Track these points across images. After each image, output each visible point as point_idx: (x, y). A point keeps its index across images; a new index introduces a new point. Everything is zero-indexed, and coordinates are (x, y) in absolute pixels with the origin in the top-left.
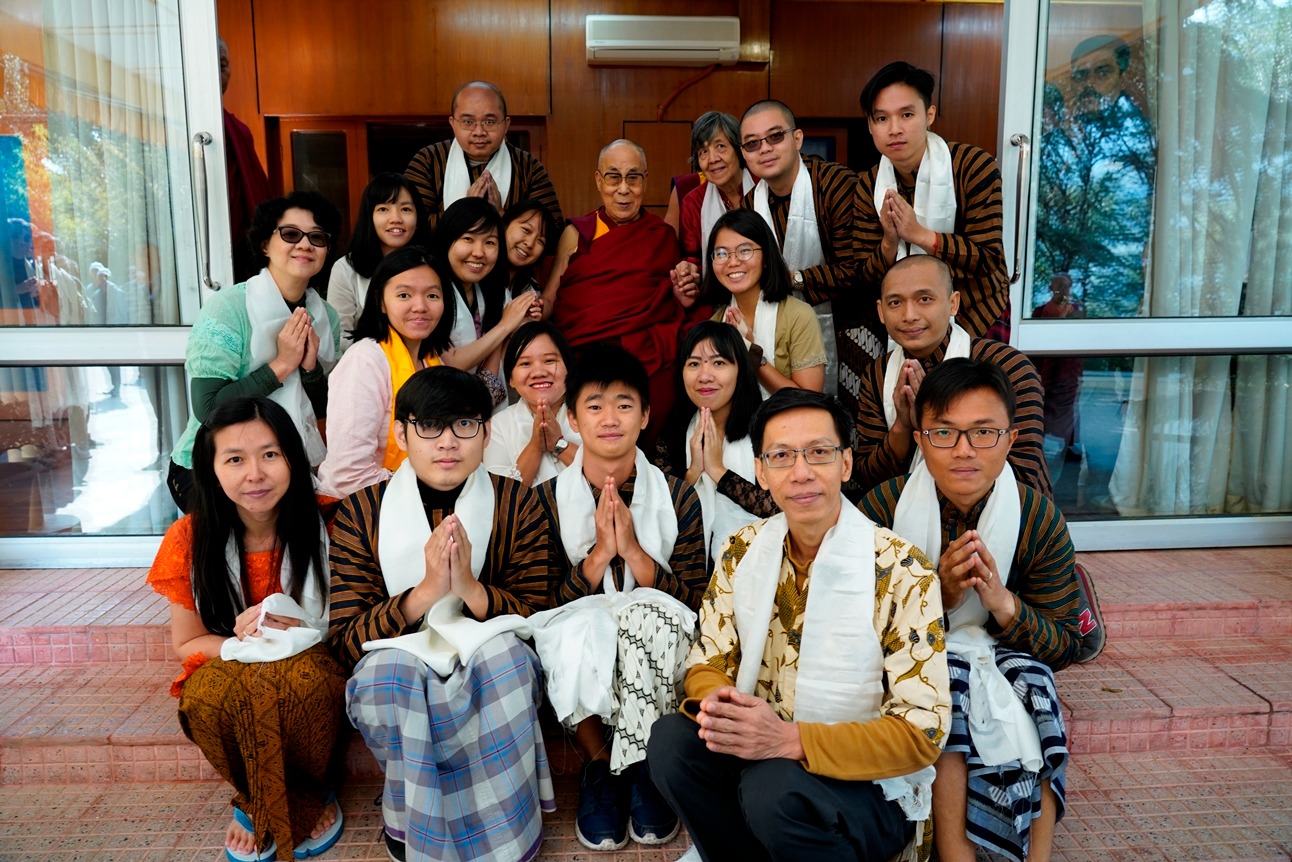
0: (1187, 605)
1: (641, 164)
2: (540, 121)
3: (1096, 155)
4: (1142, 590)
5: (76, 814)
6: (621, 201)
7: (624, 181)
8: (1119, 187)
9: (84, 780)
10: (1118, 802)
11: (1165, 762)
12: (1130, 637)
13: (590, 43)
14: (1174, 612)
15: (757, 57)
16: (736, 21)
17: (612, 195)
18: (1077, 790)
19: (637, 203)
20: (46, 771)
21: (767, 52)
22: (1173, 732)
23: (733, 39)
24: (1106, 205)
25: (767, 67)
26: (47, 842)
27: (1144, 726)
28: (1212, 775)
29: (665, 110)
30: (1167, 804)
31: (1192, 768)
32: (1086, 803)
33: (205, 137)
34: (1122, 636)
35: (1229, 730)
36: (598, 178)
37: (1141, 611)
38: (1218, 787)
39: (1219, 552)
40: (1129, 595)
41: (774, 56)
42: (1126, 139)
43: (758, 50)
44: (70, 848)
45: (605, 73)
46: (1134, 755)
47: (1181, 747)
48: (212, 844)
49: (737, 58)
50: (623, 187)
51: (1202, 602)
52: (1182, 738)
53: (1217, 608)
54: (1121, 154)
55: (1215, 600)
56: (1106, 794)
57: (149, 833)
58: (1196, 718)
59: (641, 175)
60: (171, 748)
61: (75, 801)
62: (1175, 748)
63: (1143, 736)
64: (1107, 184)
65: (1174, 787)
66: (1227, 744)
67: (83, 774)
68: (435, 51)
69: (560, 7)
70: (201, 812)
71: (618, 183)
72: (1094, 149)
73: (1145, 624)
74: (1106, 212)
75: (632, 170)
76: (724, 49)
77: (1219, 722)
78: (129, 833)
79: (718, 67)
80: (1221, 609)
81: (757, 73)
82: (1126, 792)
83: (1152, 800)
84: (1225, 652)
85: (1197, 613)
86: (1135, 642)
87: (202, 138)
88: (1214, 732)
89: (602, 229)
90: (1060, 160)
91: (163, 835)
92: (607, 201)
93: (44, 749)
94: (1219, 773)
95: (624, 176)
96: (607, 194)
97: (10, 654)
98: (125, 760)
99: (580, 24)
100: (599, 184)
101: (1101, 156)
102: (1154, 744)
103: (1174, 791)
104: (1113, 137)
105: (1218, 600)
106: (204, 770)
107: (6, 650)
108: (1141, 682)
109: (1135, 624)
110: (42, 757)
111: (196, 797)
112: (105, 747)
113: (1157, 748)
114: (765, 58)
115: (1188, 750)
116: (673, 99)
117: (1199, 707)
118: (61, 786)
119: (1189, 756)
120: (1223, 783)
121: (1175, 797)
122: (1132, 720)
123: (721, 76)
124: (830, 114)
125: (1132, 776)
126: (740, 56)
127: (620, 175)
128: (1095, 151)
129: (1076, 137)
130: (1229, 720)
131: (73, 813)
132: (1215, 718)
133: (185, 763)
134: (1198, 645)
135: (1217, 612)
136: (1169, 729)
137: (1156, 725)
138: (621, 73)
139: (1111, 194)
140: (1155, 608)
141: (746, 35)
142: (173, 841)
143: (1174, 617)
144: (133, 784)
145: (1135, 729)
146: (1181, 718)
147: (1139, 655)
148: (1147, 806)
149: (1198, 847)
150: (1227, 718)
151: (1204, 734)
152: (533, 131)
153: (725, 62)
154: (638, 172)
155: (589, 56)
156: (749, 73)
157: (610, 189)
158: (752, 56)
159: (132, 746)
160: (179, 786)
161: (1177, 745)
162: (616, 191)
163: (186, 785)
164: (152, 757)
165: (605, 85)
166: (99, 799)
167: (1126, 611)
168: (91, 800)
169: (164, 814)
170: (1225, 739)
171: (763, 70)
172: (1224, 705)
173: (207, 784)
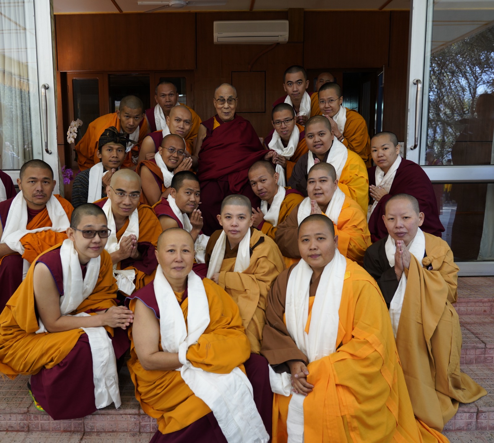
1: (234, 94)
4: (477, 293)
6: (225, 112)
7: (226, 102)
11: (482, 368)
12: (470, 314)
13: (215, 34)
14: (492, 303)
16: (287, 22)
17: (221, 109)
19: (233, 112)
21: (302, 37)
22: (486, 355)
23: (285, 31)
27: (472, 352)
29: (252, 66)
33: (47, 86)
34: (466, 314)
36: (215, 101)
37: (475, 302)
40: (471, 295)
46: (467, 365)
47: (490, 362)
49: (287, 40)
50: (226, 105)
52: (491, 358)
59: (234, 99)
62: (487, 363)
63: (472, 357)
65: (484, 378)
71: (223, 103)
73: (478, 308)
75: (230, 97)
76: (281, 36)
79: (278, 44)
86: (472, 316)
87: (45, 86)
89: (217, 125)
92: (219, 112)
96: (219, 109)
100: (215, 104)
102: (477, 361)
103: (484, 380)
108: (473, 333)
109: (472, 308)
113: (479, 363)
116: (256, 60)
121: (484, 382)
122: (467, 349)
124: (334, 67)
126: (289, 39)
127: (225, 100)
136: (485, 354)
137: (478, 352)
140: (482, 301)
143: (492, 306)
145: (468, 353)
146: (490, 348)
147: (473, 322)
149: (492, 402)
153: (282, 42)
154: (233, 98)
155: (215, 40)
157: (220, 106)
161: (488, 361)
162: (223, 107)
167: (468, 302)
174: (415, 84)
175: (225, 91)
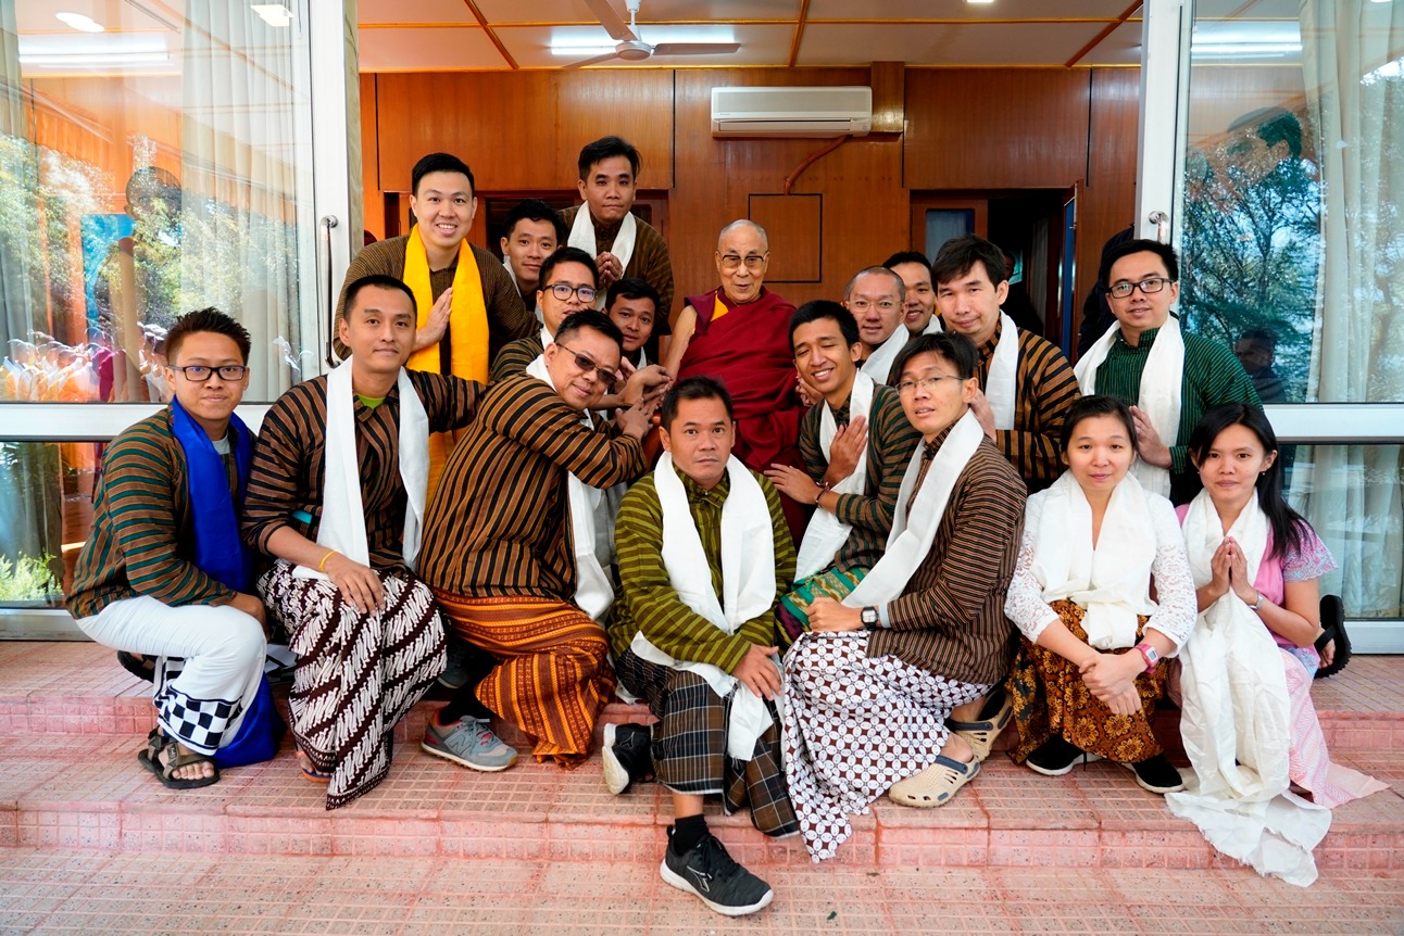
0: (1349, 714)
1: (761, 245)
2: (662, 194)
3: (1277, 223)
5: (192, 881)
6: (740, 283)
7: (743, 263)
8: (1304, 257)
9: (199, 849)
10: (1262, 920)
13: (715, 115)
14: (1334, 721)
15: (890, 126)
16: (868, 91)
17: (730, 276)
18: (1218, 905)
19: (758, 284)
20: (164, 838)
21: (901, 121)
22: (1327, 849)
23: (864, 110)
24: (1289, 276)
25: (901, 137)
26: (165, 906)
28: (1371, 897)
29: (793, 183)
30: (1317, 925)
31: (1348, 889)
32: (1227, 918)
33: (332, 220)
35: (1392, 850)
36: (718, 259)
38: (1376, 911)
39: (1391, 659)
41: (909, 125)
42: (1310, 204)
43: (892, 118)
44: (186, 913)
45: (730, 146)
47: (1337, 866)
48: (322, 916)
49: (869, 128)
50: (742, 269)
51: (1366, 711)
52: (1338, 856)
53: (1383, 718)
54: (1305, 220)
55: (1381, 709)
56: (1250, 911)
57: (262, 902)
58: (1353, 835)
59: (761, 257)
60: (283, 821)
61: (190, 869)
62: (1330, 867)
64: (1292, 254)
65: (1326, 908)
66: (1390, 865)
67: (199, 842)
68: (556, 125)
69: (685, 80)
70: (310, 885)
71: (737, 265)
72: (1274, 214)
74: (1289, 285)
75: (751, 252)
76: (855, 119)
77: (1379, 841)
78: (242, 902)
79: (849, 137)
80: (1389, 719)
81: (889, 144)
82: (1273, 910)
83: (1301, 920)
84: (1391, 767)
85: (1360, 723)
87: (329, 221)
88: (1375, 852)
89: (720, 310)
90: (1235, 228)
91: (274, 906)
92: (726, 283)
93: (163, 817)
94: (1379, 896)
95: (743, 258)
96: (726, 276)
97: (131, 724)
98: (239, 831)
99: (705, 95)
100: (718, 264)
101: (1283, 222)
103: (1326, 912)
104: (1295, 202)
105: (1385, 709)
106: (314, 845)
107: (127, 720)
110: (161, 824)
111: (306, 871)
112: (221, 817)
114: (898, 128)
115: (1345, 870)
116: (801, 172)
117: (1357, 822)
118: (177, 854)
119: (1346, 876)
120: (1382, 906)
123: (852, 146)
124: (969, 185)
125: (1280, 894)
126: (872, 126)
127: (739, 257)
128: (1275, 218)
129: (1253, 202)
130: (1392, 839)
131: (189, 880)
132: (1375, 836)
133: (296, 836)
134: (1361, 758)
135: (1384, 722)
138: (747, 146)
139: (1296, 265)
141: (878, 104)
142: (284, 911)
143: (1334, 727)
144: (245, 856)
148: (1294, 926)
150: (1388, 836)
151: (1363, 853)
152: (655, 204)
153: (858, 133)
154: (758, 254)
155: (714, 128)
156: (882, 144)
157: (729, 271)
158: (885, 126)
159: (247, 817)
160: (290, 859)
161: (1332, 863)
162: (735, 273)
163: (296, 859)
164: (265, 829)
165: (730, 158)
166: (214, 868)
168: (206, 868)
169: (276, 885)
170: (1387, 860)
171: (896, 140)
172: (1385, 822)
173: (318, 858)
174: (1153, 222)
175: (742, 235)
